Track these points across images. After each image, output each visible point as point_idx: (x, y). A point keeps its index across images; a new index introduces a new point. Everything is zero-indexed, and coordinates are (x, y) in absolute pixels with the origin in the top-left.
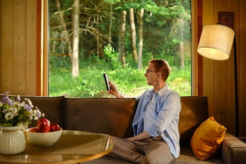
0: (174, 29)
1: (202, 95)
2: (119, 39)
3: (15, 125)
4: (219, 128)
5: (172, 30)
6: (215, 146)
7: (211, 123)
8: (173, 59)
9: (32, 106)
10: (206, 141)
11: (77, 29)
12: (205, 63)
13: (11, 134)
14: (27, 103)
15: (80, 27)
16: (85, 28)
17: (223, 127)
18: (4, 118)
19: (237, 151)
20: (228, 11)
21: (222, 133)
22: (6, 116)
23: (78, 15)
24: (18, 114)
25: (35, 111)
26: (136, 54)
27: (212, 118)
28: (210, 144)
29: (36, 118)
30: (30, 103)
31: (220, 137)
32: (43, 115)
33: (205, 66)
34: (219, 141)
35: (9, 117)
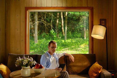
0: (81, 21)
1: (93, 53)
2: (56, 25)
3: (26, 67)
4: (100, 67)
5: (80, 21)
6: (98, 74)
7: (97, 65)
8: (81, 35)
9: (33, 60)
10: (95, 72)
11: (37, 21)
12: (94, 40)
13: (25, 70)
14: (31, 59)
15: (38, 20)
16: (40, 21)
17: (101, 66)
18: (23, 64)
19: (106, 75)
20: (104, 18)
21: (101, 69)
22: (24, 63)
23: (37, 15)
24: (27, 63)
25: (34, 62)
26: (64, 32)
27: (97, 62)
28: (96, 73)
29: (34, 64)
30: (32, 59)
31: (100, 70)
32: (37, 63)
33: (94, 41)
34: (100, 72)
35: (25, 64)
